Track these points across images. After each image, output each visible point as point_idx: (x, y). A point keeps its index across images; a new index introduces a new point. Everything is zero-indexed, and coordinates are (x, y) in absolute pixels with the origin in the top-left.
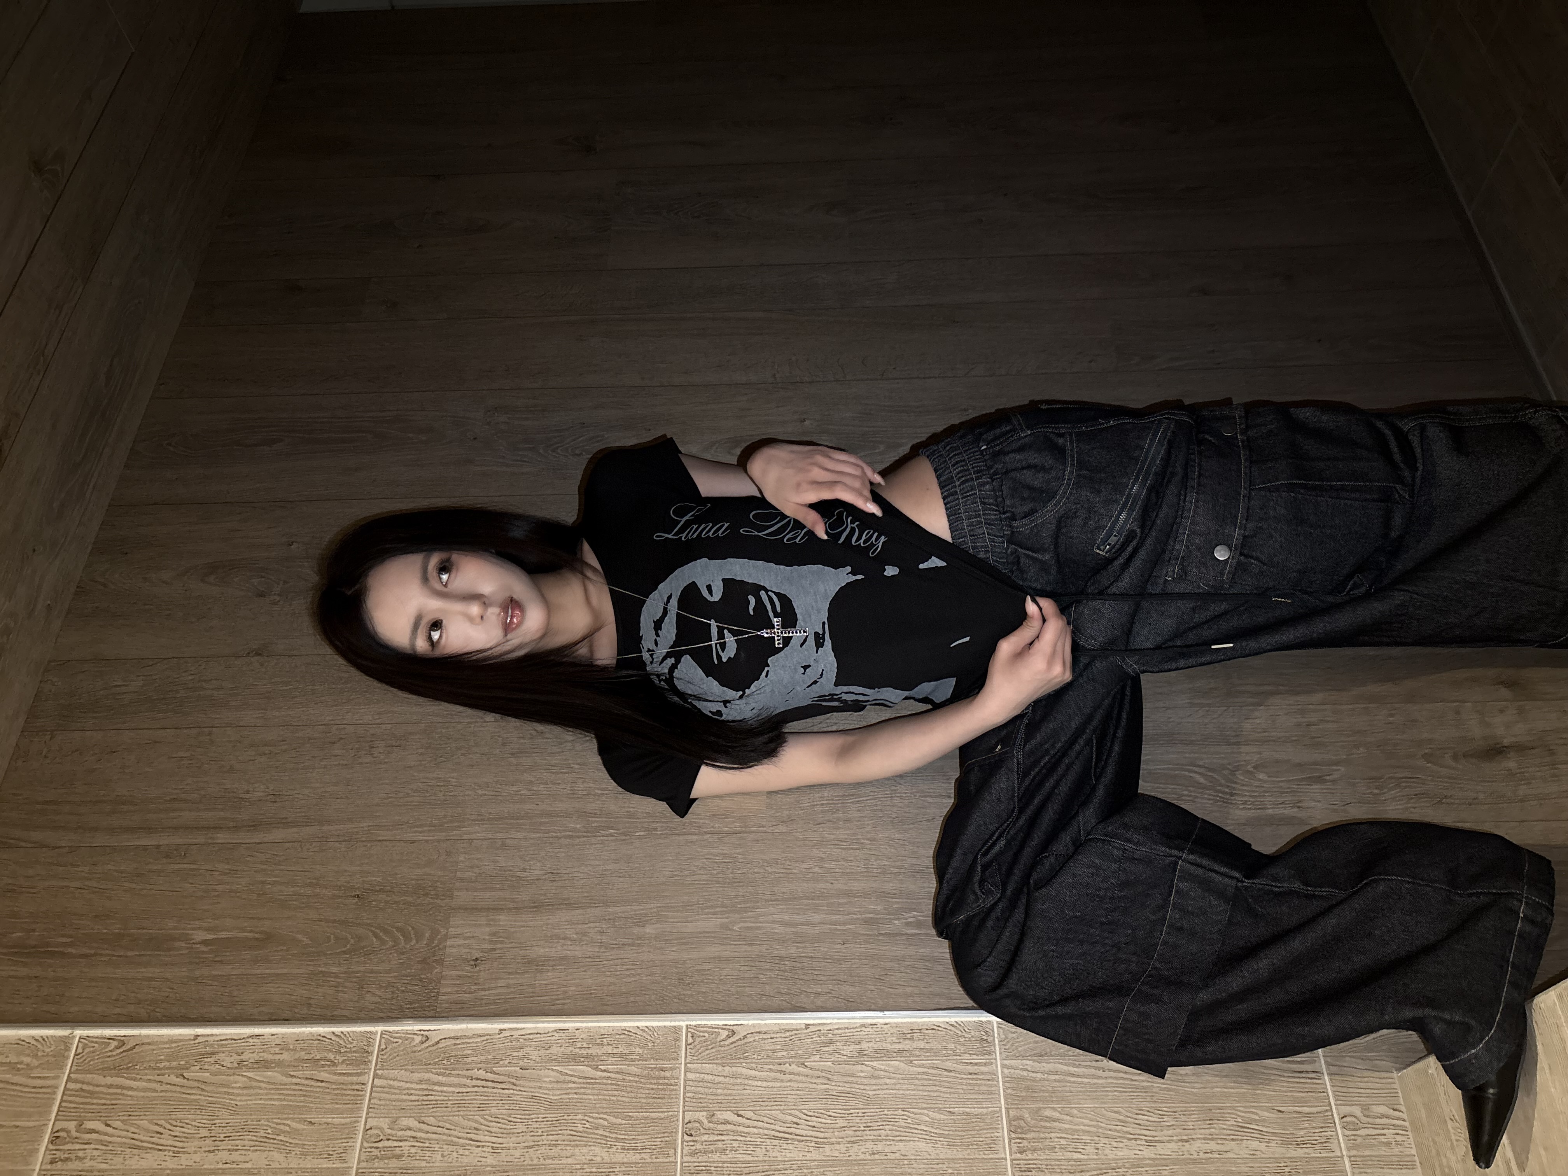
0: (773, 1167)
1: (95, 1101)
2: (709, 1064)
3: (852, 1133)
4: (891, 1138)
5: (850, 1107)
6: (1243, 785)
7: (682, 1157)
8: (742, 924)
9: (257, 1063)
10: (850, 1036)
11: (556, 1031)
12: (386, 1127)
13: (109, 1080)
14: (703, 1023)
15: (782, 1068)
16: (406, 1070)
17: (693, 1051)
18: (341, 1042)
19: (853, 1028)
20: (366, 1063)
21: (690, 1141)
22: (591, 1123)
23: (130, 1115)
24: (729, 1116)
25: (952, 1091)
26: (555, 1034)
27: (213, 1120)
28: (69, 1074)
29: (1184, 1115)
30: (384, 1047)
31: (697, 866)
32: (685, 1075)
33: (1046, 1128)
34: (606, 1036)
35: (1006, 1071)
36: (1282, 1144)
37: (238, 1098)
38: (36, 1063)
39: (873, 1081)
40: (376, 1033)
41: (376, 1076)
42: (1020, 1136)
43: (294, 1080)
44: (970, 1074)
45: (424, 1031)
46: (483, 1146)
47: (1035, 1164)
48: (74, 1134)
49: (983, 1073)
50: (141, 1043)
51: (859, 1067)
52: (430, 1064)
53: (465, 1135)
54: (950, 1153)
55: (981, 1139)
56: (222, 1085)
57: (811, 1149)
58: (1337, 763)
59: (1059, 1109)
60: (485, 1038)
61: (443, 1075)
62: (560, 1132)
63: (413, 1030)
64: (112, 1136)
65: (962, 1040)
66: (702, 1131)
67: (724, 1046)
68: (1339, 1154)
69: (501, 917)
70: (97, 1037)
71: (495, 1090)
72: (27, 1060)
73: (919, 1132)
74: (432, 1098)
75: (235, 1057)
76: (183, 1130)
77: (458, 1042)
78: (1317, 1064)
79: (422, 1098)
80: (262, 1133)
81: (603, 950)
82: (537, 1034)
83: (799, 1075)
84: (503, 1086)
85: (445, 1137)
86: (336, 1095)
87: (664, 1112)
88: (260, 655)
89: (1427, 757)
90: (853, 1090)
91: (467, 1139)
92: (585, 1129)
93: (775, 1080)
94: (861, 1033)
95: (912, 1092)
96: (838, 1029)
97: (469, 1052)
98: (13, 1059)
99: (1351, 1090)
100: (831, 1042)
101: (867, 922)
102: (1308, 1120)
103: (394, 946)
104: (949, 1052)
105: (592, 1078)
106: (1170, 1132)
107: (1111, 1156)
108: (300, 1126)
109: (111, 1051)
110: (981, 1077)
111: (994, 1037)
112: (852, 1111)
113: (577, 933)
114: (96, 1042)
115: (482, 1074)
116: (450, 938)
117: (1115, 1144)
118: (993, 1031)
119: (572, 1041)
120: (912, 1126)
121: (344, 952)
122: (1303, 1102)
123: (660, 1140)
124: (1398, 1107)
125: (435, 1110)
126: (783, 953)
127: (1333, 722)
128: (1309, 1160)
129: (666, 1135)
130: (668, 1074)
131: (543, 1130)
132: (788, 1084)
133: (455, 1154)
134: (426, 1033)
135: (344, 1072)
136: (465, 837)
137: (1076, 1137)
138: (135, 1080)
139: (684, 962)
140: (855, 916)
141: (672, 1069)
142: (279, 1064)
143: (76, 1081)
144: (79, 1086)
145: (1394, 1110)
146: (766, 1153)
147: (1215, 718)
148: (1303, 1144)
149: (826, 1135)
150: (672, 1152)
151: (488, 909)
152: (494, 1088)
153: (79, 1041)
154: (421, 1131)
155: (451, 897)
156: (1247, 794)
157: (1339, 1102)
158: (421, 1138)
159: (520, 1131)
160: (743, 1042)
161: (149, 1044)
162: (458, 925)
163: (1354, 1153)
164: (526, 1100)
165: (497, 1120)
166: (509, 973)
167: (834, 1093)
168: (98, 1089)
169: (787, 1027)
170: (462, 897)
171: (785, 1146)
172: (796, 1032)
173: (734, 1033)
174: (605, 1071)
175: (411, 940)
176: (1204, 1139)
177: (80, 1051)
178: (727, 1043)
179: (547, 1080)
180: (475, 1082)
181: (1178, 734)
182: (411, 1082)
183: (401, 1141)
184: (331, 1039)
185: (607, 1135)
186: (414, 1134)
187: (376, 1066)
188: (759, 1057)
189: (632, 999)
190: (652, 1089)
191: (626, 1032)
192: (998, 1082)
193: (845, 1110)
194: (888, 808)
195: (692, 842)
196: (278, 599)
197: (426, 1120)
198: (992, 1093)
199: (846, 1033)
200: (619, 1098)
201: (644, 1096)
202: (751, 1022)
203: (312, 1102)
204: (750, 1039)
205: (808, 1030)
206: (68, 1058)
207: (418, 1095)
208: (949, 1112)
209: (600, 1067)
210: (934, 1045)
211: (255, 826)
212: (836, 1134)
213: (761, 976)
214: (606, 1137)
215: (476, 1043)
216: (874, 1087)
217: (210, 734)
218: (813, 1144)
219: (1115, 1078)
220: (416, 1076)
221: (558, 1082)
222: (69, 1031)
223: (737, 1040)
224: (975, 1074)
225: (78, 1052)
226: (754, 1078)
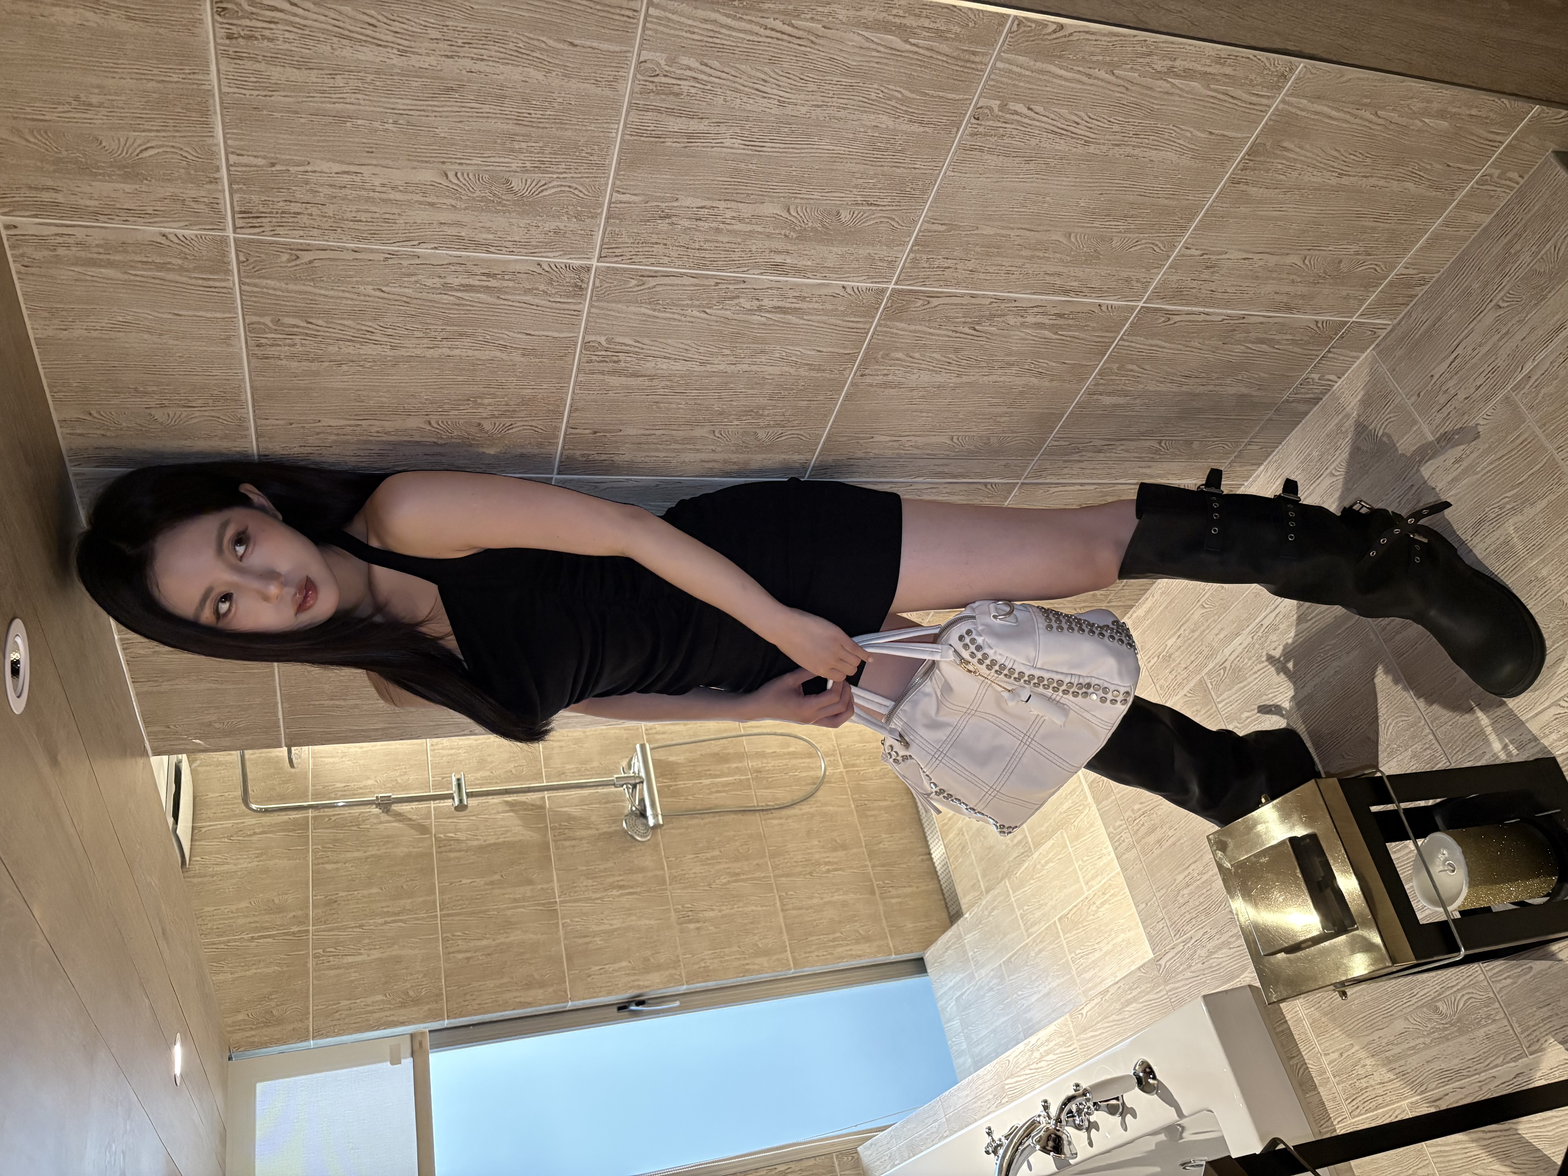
2: (1023, 55)
5: (1130, 117)
7: (962, 136)
10: (1171, 52)
12: (663, 62)
15: (1090, 70)
17: (1012, 39)
21: (975, 123)
22: (885, 91)
24: (1021, 108)
25: (1225, 115)
27: (446, 22)
32: (994, 63)
33: (1275, 154)
34: (926, 11)
35: (1281, 106)
36: (1427, 187)
42: (1251, 158)
44: (1251, 104)
46: (768, 97)
47: (1247, 179)
49: (1260, 105)
51: (1161, 82)
53: (750, 83)
55: (1221, 157)
61: (734, 18)
65: (1265, 74)
66: (990, 117)
67: (1046, 40)
68: (1455, 199)
71: (791, 45)
74: (718, 41)
79: (706, 39)
83: (1102, 80)
84: (801, 44)
85: (729, 83)
87: (960, 94)
90: (1143, 101)
91: (753, 88)
92: (877, 97)
93: (1079, 82)
100: (1150, 56)
105: (898, 51)
106: (1362, 170)
108: (559, 46)
110: (1257, 108)
111: (1294, 75)
115: (778, 25)
117: (1315, 173)
118: (1297, 71)
122: (1470, 161)
123: (947, 118)
124: (1524, 173)
125: (718, 51)
128: (1433, 199)
129: (954, 114)
130: (977, 59)
131: (836, 94)
132: (1089, 88)
133: (738, 101)
141: (984, 54)
145: (1520, 176)
146: (1037, 143)
148: (1441, 189)
149: (1098, 137)
150: (954, 130)
152: (790, 42)
154: (701, 70)
158: (702, 80)
159: (810, 90)
160: (1066, 39)
163: (1465, 199)
164: (823, 60)
165: (788, 75)
167: (1124, 101)
171: (1058, 140)
173: (1061, 29)
174: (914, 45)
178: (1049, 37)
179: (850, 44)
180: (769, 33)
183: (680, 79)
186: (696, 75)
188: (1074, 58)
190: (957, 70)
191: (949, 11)
192: (1267, 113)
197: (710, 62)
198: (1254, 122)
199: (1165, 51)
200: (920, 74)
203: (574, 21)
204: (1074, 36)
207: (701, 35)
208: (1210, 132)
209: (910, 40)
210: (1238, 71)
212: (1107, 137)
214: (896, 107)
216: (1162, 103)
218: (1082, 141)
220: (700, 13)
221: (862, 50)
223: (1062, 38)
224: (1254, 104)
226: (1060, 77)
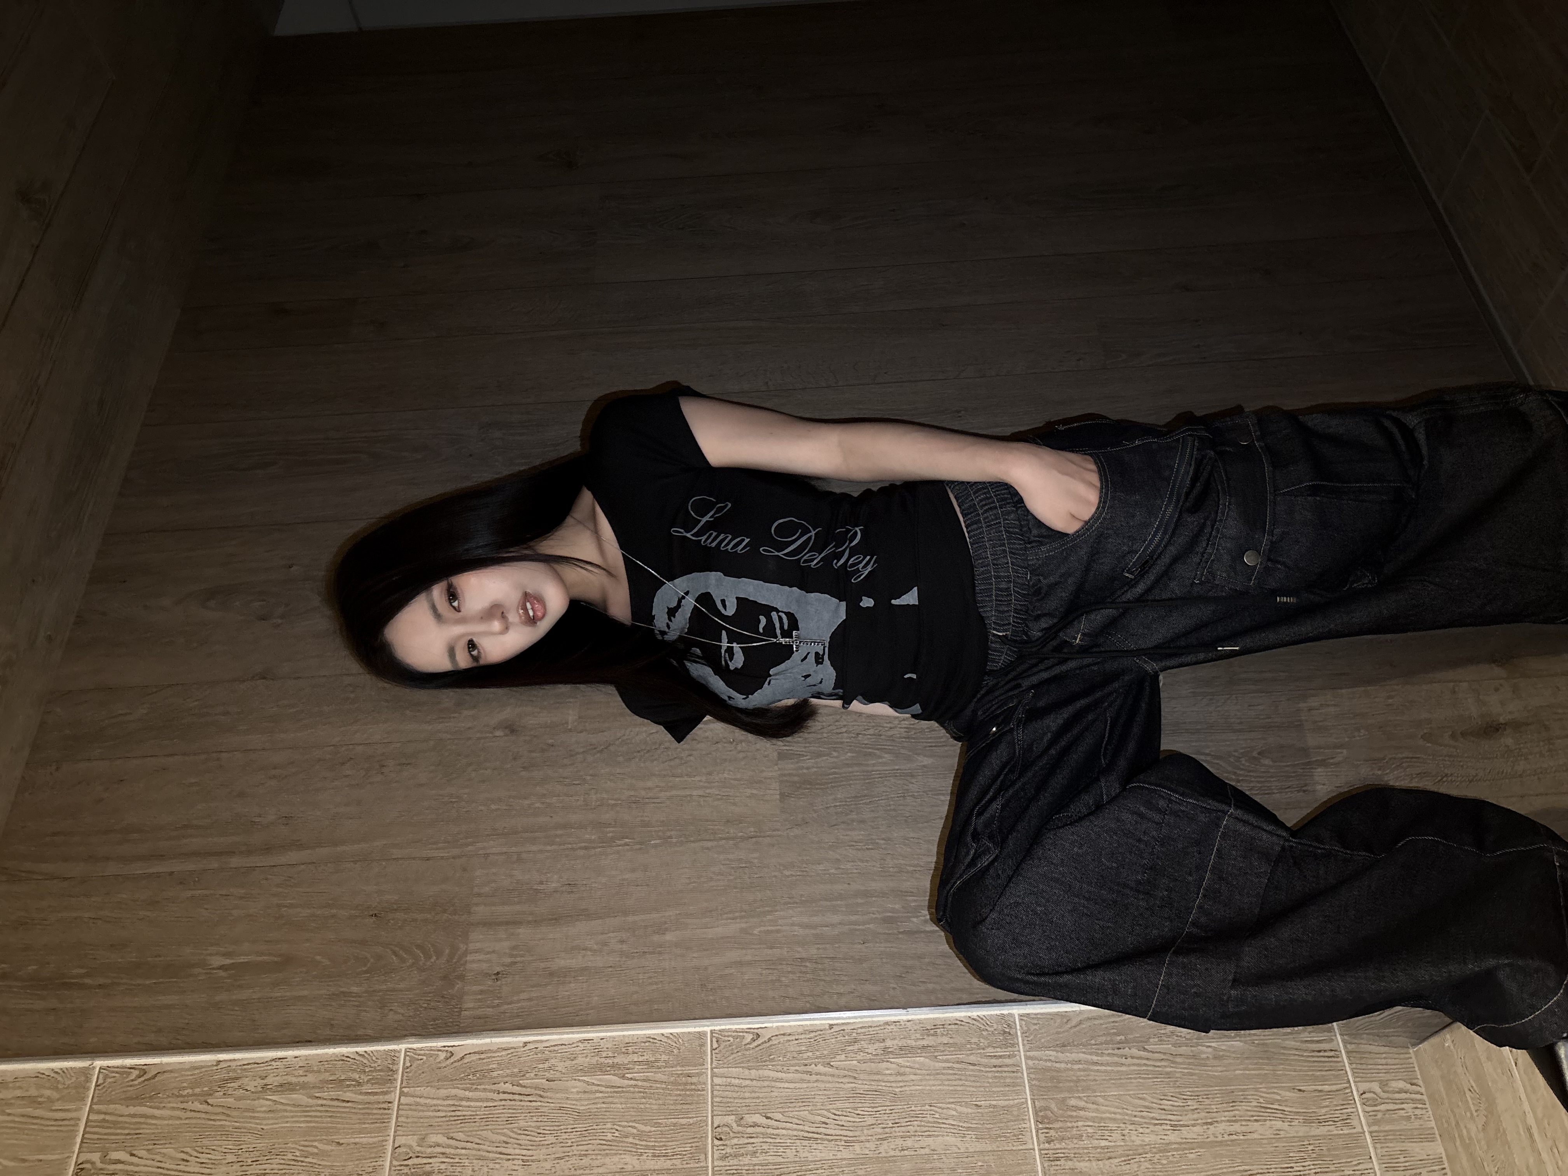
0: (803, 1168)
1: (119, 1131)
2: (735, 1067)
3: (880, 1131)
4: (920, 1134)
5: (877, 1105)
6: (1249, 771)
7: (713, 1162)
8: (762, 929)
9: (281, 1085)
10: (874, 1034)
11: (580, 1041)
12: (414, 1144)
13: (132, 1110)
14: (728, 1027)
15: (808, 1068)
16: (432, 1087)
17: (718, 1056)
18: (365, 1061)
19: (876, 1026)
20: (392, 1081)
21: (720, 1145)
22: (620, 1131)
23: (155, 1144)
24: (758, 1119)
25: (978, 1084)
26: (580, 1044)
27: (240, 1145)
28: (91, 1106)
29: (1207, 1098)
30: (408, 1064)
31: (714, 873)
32: (712, 1080)
33: (1071, 1116)
34: (631, 1044)
35: (1030, 1063)
36: (1304, 1123)
37: (264, 1122)
38: (55, 1095)
39: (899, 1078)
40: (399, 1052)
41: (402, 1094)
42: (1047, 1126)
43: (320, 1102)
44: (995, 1067)
45: (448, 1047)
46: (513, 1160)
47: (1064, 1153)
48: (99, 1165)
49: (1007, 1066)
50: (162, 1071)
51: (885, 1065)
52: (456, 1080)
53: (495, 1149)
54: (979, 1146)
55: (1009, 1131)
56: (247, 1110)
57: (841, 1148)
58: (1341, 746)
59: (1085, 1099)
60: (509, 1052)
61: (469, 1090)
62: (590, 1142)
63: (436, 1047)
64: (138, 1165)
65: (984, 1033)
66: (731, 1134)
67: (749, 1049)
68: (1361, 1131)
69: (520, 930)
70: (118, 1067)
71: (522, 1103)
72: (48, 1093)
73: (947, 1126)
74: (460, 1113)
75: (259, 1081)
76: (209, 1156)
77: (482, 1056)
78: (1335, 1042)
79: (449, 1114)
80: (290, 1156)
81: (624, 959)
82: (562, 1045)
83: (825, 1075)
84: (530, 1098)
85: (474, 1152)
86: (363, 1114)
87: (693, 1117)
88: (264, 678)
89: (1426, 737)
90: (880, 1087)
91: (496, 1153)
92: (614, 1138)
93: (802, 1081)
94: (885, 1031)
95: (938, 1088)
96: (861, 1028)
97: (494, 1066)
98: (33, 1092)
99: (1370, 1067)
100: (856, 1041)
101: (886, 920)
102: (1328, 1099)
103: (414, 963)
104: (973, 1046)
105: (619, 1087)
106: (1196, 1116)
107: (1138, 1143)
108: (328, 1148)
109: (132, 1080)
110: (1006, 1069)
111: (1016, 1029)
112: (879, 1109)
113: (597, 944)
114: (117, 1073)
115: (508, 1087)
116: (471, 953)
117: (1141, 1130)
118: (1015, 1023)
119: (598, 1051)
120: (939, 1121)
121: (366, 972)
122: (1324, 1080)
123: (690, 1145)
124: (1415, 1081)
125: (462, 1125)
126: (804, 955)
127: (1335, 705)
128: (1331, 1137)
129: (696, 1140)
130: (694, 1080)
131: (573, 1140)
132: (815, 1085)
133: (485, 1169)
134: (450, 1049)
135: (370, 1091)
136: (481, 852)
137: (1102, 1124)
138: (158, 1108)
139: (706, 968)
140: (874, 916)
141: (699, 1075)
142: (304, 1086)
143: (99, 1112)
144: (102, 1117)
145: (1412, 1084)
146: (796, 1154)
147: (1219, 706)
148: (1325, 1122)
149: (857, 1134)
150: (702, 1157)
151: (507, 923)
152: (521, 1101)
153: (99, 1072)
154: (449, 1146)
155: (470, 913)
156: (1253, 779)
157: (1357, 1079)
158: (450, 1153)
159: (550, 1142)
160: (768, 1045)
161: (171, 1071)
162: (478, 940)
163: (1376, 1128)
164: (554, 1111)
165: (526, 1132)
166: (532, 986)
167: (862, 1092)
168: (121, 1119)
169: (812, 1028)
170: (481, 911)
171: (815, 1146)
172: (821, 1033)
173: (758, 1036)
174: (631, 1079)
175: (430, 958)
176: (1229, 1121)
177: (100, 1081)
178: (751, 1046)
179: (573, 1090)
180: (502, 1096)
181: (1185, 723)
182: (438, 1099)
183: (430, 1158)
184: (354, 1059)
185: (637, 1142)
186: (443, 1150)
187: (402, 1083)
188: (785, 1059)
189: (656, 1007)
190: (680, 1095)
191: (651, 1040)
192: (1022, 1073)
193: (873, 1107)
194: (901, 807)
195: (708, 848)
196: (280, 621)
197: (455, 1135)
198: (1015, 1085)
199: (869, 1031)
200: (648, 1106)
201: (672, 1102)
202: (775, 1025)
203: (339, 1123)
204: (775, 1041)
205: (833, 1030)
206: (88, 1089)
207: (446, 1111)
208: (976, 1105)
209: (626, 1075)
210: (959, 1040)
211: (268, 849)
212: (865, 1132)
213: (783, 979)
214: (636, 1144)
215: (501, 1056)
216: (901, 1084)
217: (218, 759)
218: (843, 1143)
219: (1139, 1065)
220: (443, 1092)
221: (585, 1092)
222: (90, 1062)
223: (762, 1043)
224: (1000, 1067)
225: (99, 1083)
226: (781, 1080)
